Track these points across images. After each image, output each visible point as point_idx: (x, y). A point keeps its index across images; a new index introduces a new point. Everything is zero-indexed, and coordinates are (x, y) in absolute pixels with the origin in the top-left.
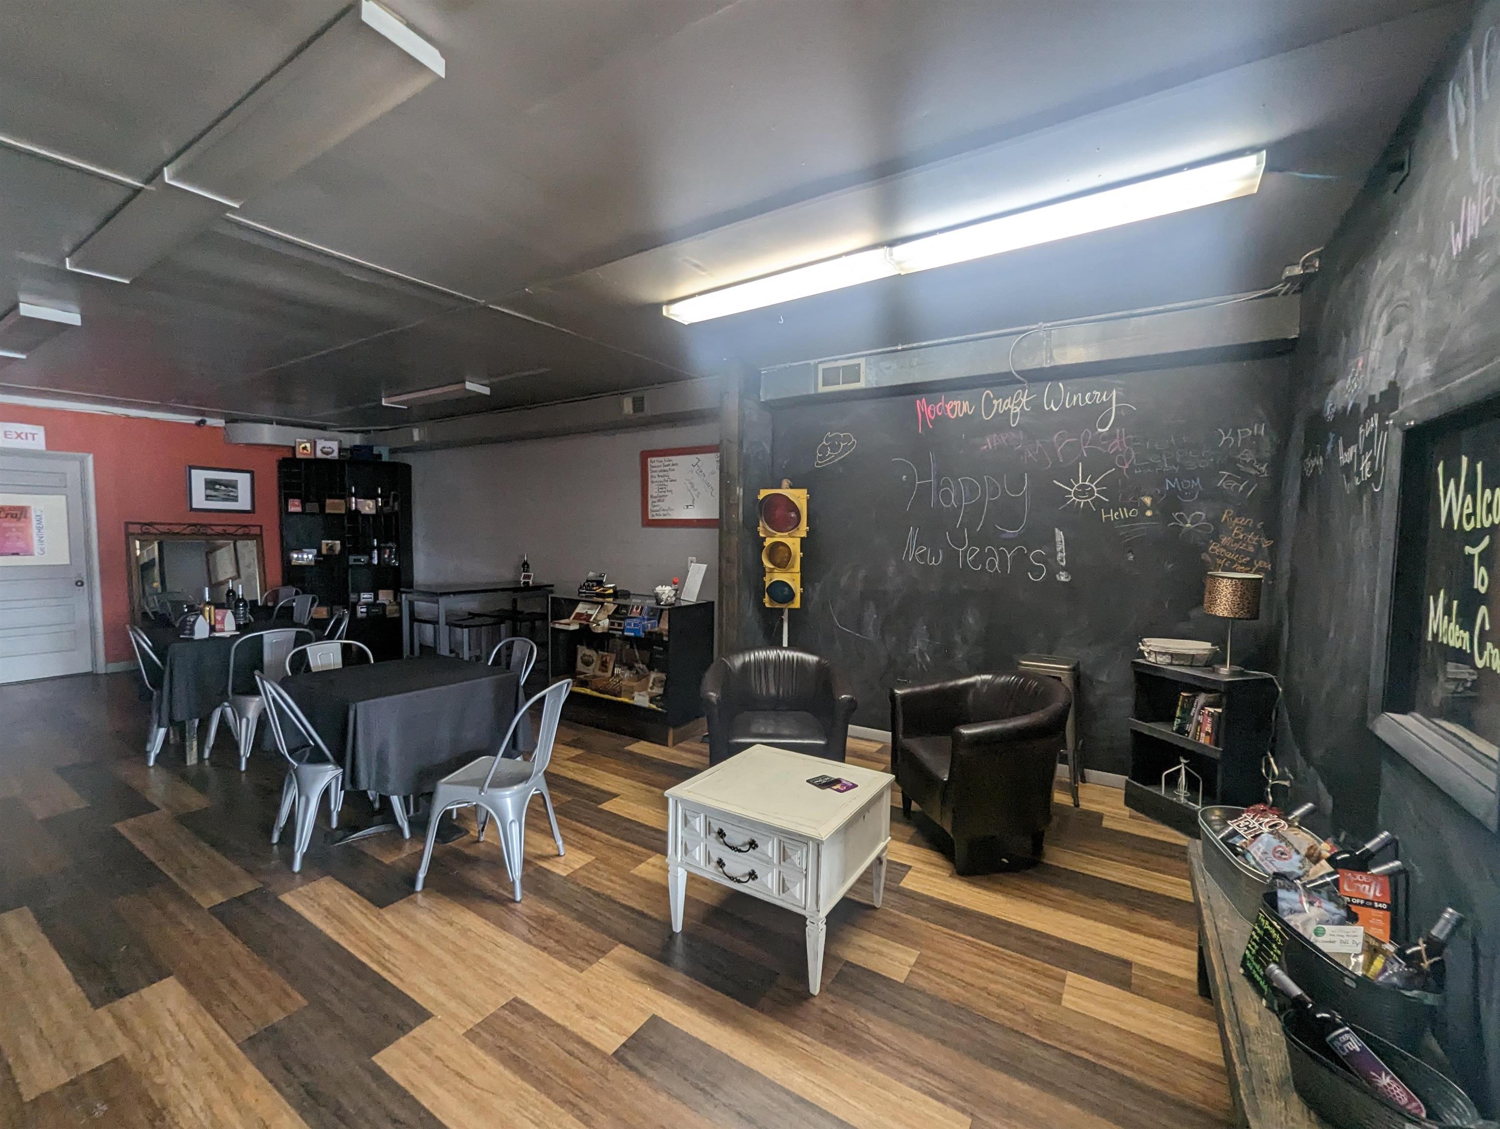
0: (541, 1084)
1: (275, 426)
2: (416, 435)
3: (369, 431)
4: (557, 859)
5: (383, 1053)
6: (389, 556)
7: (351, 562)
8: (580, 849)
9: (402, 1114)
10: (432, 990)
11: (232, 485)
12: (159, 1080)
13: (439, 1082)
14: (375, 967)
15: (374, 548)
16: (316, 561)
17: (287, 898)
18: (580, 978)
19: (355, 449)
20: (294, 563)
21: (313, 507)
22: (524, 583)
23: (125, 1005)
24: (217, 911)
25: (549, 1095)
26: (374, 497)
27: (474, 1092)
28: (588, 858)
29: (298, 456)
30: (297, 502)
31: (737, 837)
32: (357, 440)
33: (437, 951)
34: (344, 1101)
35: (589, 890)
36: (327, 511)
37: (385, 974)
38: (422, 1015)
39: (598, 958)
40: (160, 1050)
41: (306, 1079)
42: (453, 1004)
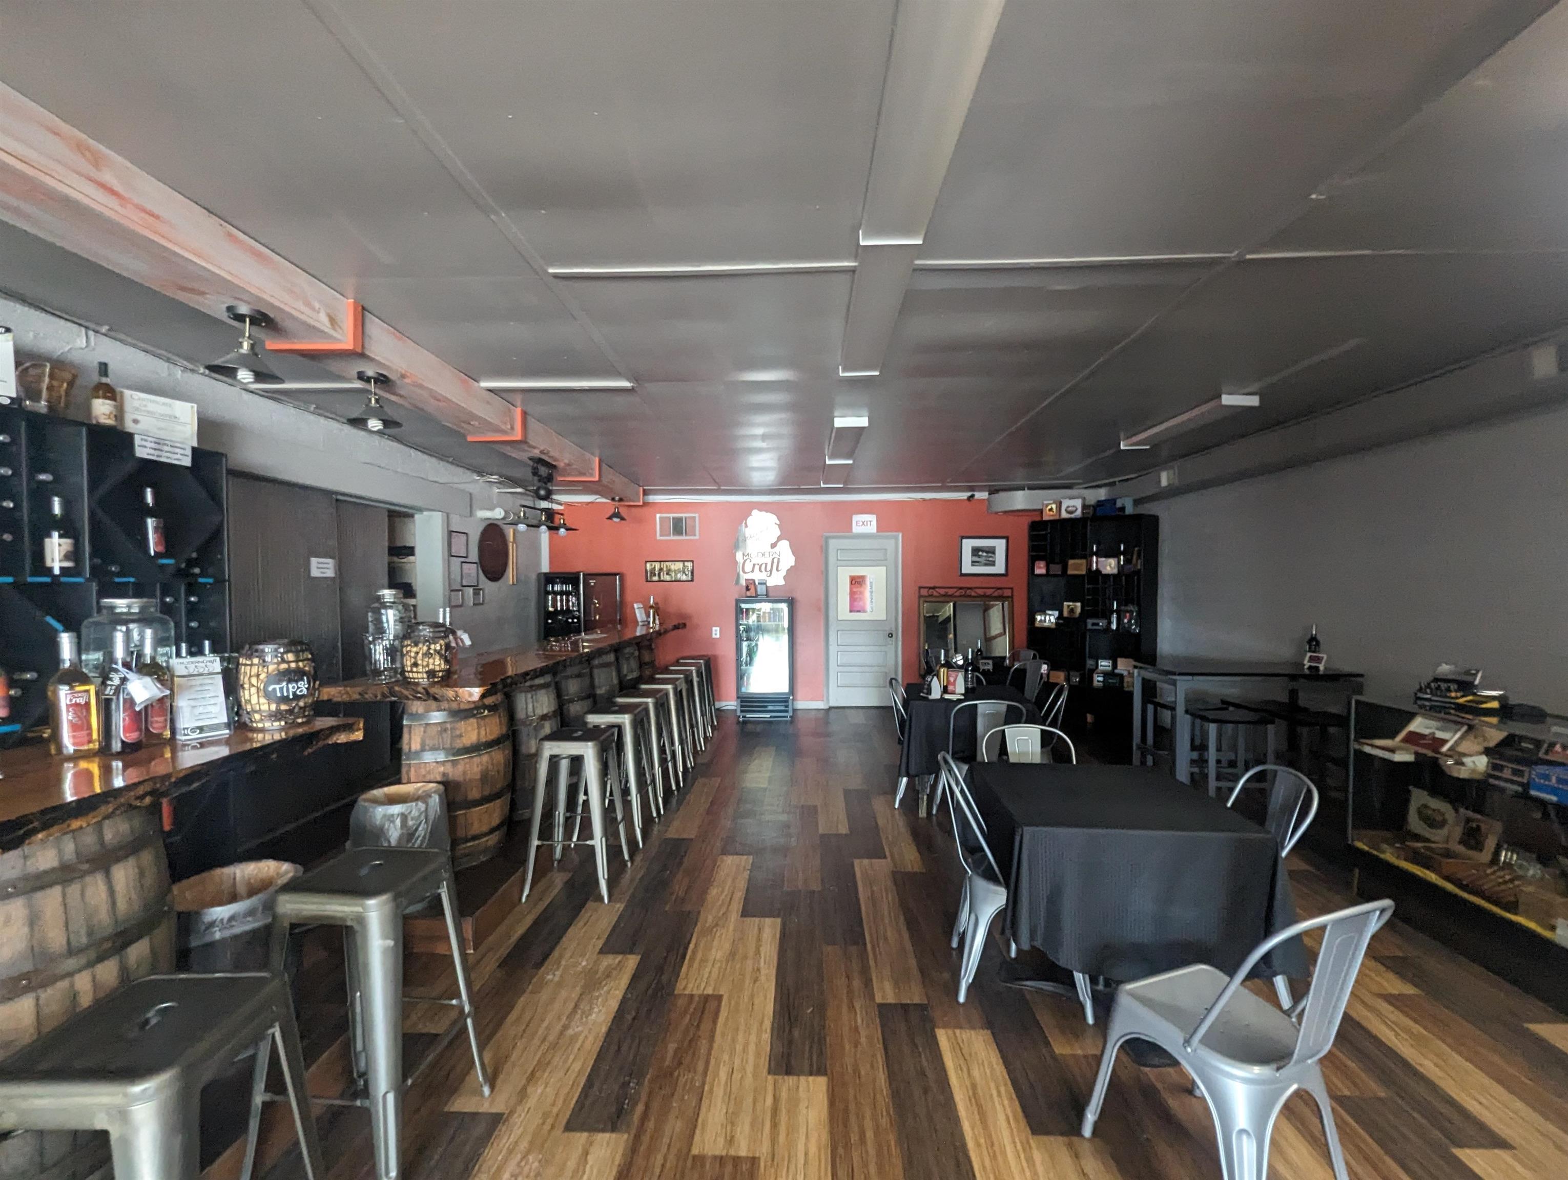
2: (1165, 479)
3: (1115, 482)
6: (1130, 621)
7: (1089, 626)
11: (991, 551)
15: (1112, 612)
16: (1057, 624)
19: (1100, 504)
20: (1037, 624)
21: (1056, 569)
22: (1310, 668)
23: (786, 1087)
24: (884, 1009)
26: (1115, 554)
29: (1045, 518)
30: (1042, 564)
32: (1102, 494)
36: (1070, 572)
40: (782, 1179)
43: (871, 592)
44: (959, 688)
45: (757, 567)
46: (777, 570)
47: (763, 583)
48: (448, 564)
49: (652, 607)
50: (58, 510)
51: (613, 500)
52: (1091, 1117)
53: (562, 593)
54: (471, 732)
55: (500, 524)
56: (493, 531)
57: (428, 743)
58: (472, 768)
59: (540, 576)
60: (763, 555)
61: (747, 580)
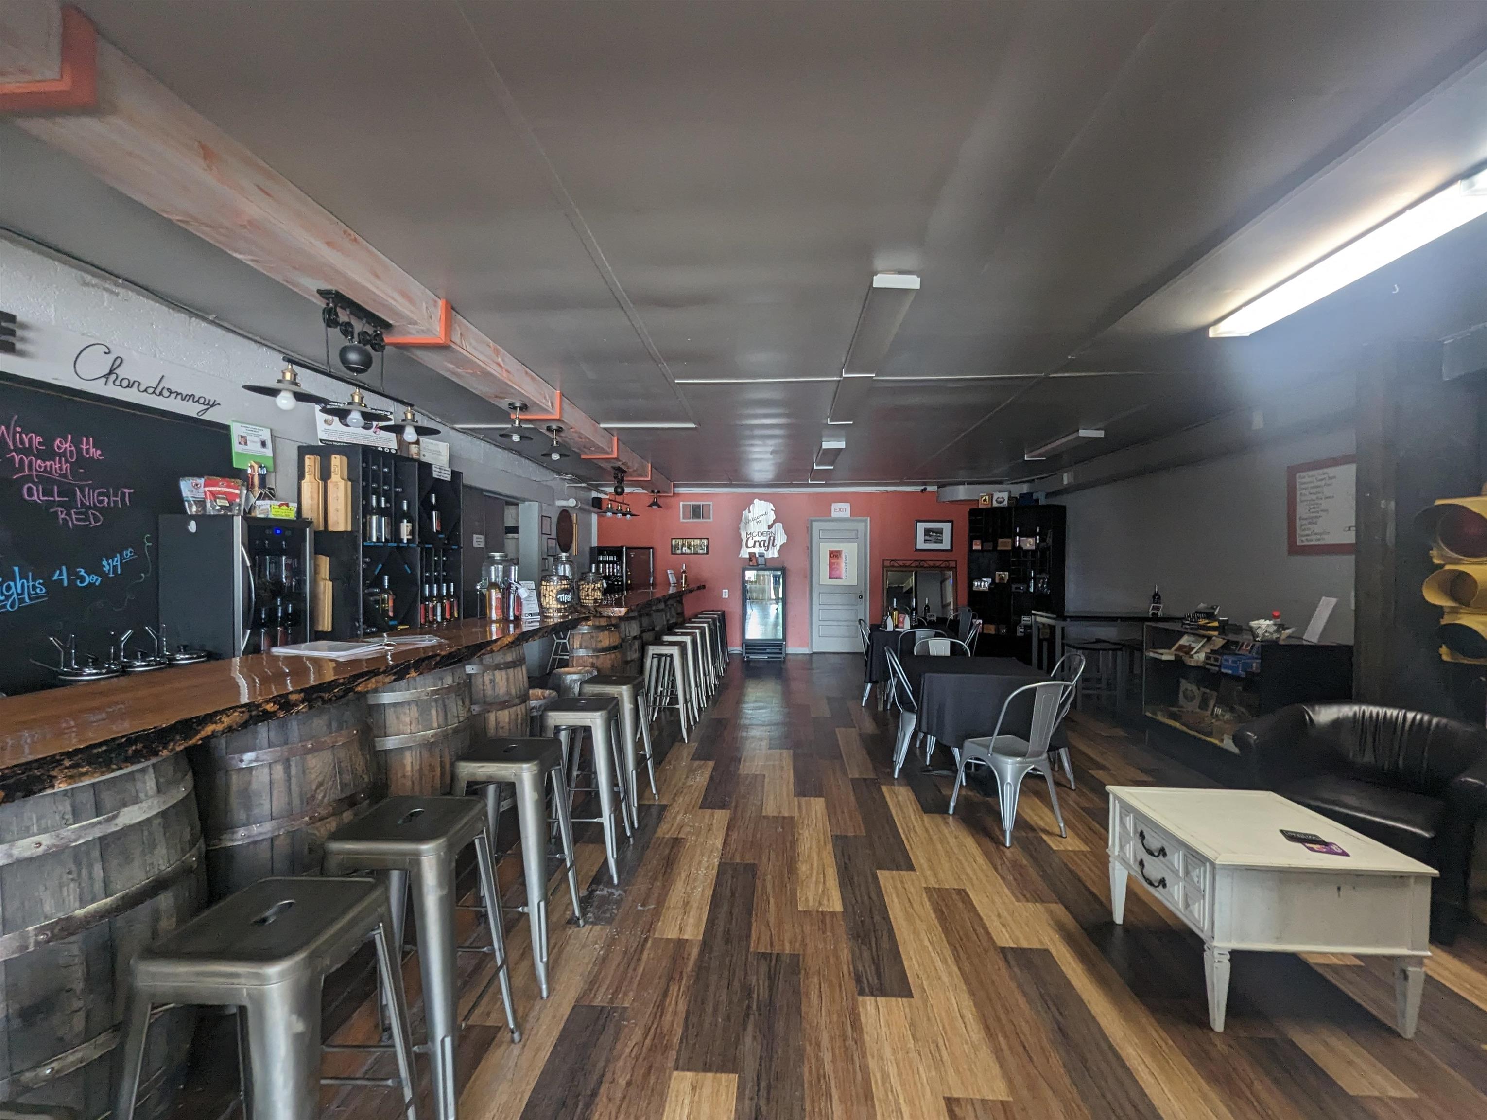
0: (945, 930)
1: (966, 486)
2: (1066, 479)
3: (1033, 480)
4: (1060, 839)
5: (883, 872)
6: (1042, 586)
7: (1013, 590)
8: (1082, 839)
9: (874, 897)
10: (923, 861)
11: (940, 532)
12: (801, 832)
13: (898, 896)
14: (903, 836)
15: (1031, 578)
16: (990, 588)
17: (884, 789)
18: (1013, 904)
19: (1022, 496)
20: (975, 589)
21: (989, 546)
22: (1153, 614)
23: (803, 800)
24: (852, 780)
25: (946, 937)
26: (1033, 535)
27: (911, 910)
28: (1084, 848)
29: (981, 506)
30: (978, 542)
31: (1155, 843)
32: (1025, 488)
33: (939, 846)
34: (856, 879)
35: (1065, 865)
36: (999, 548)
37: (906, 842)
38: (911, 868)
39: (1037, 901)
40: (806, 822)
41: (847, 861)
42: (929, 873)
43: (846, 564)
44: (906, 626)
45: (757, 544)
46: (773, 545)
47: (761, 555)
48: (540, 539)
49: (684, 572)
50: (405, 508)
51: (653, 492)
52: (952, 804)
53: (609, 562)
54: (606, 639)
55: (570, 510)
56: (565, 515)
57: (584, 644)
58: (607, 661)
59: (592, 549)
60: (762, 534)
61: (750, 553)
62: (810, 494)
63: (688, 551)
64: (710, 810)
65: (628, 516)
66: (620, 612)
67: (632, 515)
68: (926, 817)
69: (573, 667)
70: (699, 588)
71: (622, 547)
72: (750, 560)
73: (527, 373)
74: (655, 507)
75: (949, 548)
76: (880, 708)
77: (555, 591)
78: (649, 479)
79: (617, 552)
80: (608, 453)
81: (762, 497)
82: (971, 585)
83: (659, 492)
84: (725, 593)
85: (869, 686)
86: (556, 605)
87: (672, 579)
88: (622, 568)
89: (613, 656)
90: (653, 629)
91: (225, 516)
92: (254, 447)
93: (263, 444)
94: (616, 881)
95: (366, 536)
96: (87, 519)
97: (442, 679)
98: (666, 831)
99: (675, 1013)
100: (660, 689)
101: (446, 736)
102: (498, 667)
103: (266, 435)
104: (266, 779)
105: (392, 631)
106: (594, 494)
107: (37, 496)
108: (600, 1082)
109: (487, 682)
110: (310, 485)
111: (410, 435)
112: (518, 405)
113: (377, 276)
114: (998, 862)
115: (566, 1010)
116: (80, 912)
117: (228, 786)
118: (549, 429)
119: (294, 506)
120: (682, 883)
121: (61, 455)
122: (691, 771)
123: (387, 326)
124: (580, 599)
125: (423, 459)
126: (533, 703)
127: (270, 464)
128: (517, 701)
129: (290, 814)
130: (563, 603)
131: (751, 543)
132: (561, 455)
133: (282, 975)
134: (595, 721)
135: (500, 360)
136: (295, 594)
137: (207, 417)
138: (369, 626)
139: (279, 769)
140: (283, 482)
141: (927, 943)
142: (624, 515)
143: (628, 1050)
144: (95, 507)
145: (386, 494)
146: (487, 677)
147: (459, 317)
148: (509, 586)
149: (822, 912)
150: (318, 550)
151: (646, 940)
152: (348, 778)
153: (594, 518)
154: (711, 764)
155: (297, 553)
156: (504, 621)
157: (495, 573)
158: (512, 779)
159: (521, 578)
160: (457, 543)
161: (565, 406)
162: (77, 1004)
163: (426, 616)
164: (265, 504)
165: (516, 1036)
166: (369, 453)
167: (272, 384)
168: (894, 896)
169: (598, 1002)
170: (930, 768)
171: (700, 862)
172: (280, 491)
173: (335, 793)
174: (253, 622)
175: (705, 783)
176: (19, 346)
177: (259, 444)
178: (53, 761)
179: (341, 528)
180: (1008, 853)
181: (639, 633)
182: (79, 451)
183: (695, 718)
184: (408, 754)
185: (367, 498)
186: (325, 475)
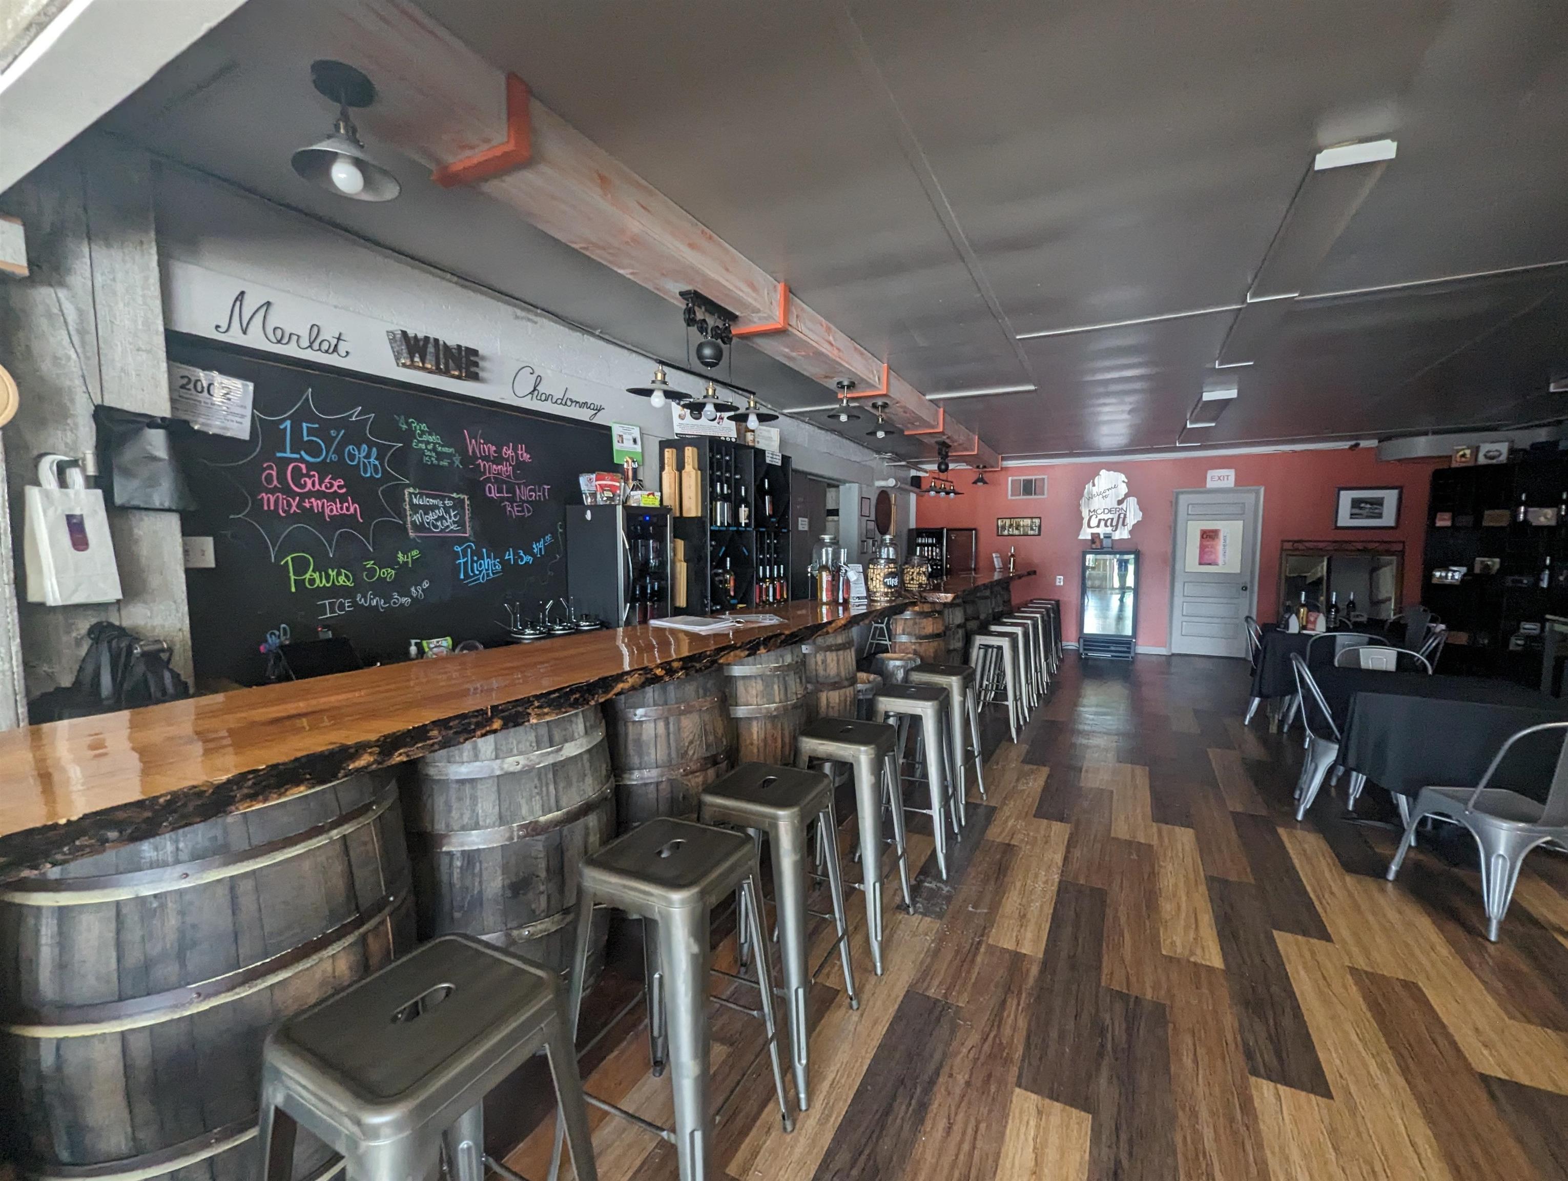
0: (1384, 1028)
1: (1431, 436)
5: (1283, 934)
7: (1508, 584)
10: (1345, 932)
11: (1379, 502)
13: (1306, 968)
14: (1312, 895)
15: (1545, 567)
16: (1462, 581)
17: (1281, 831)
18: (1503, 1020)
20: (1434, 581)
21: (1466, 520)
23: (1165, 828)
24: (1235, 815)
25: (1384, 1036)
26: (1554, 504)
27: (1326, 990)
29: (1454, 465)
30: (1446, 516)
32: (1542, 435)
34: (1241, 934)
36: (1485, 524)
37: (1316, 903)
38: (1326, 937)
39: (1545, 1026)
40: (1169, 854)
41: (1228, 910)
42: (1355, 950)
43: (1224, 546)
44: (1320, 627)
45: (1102, 523)
46: (1123, 525)
47: (1108, 536)
48: (860, 520)
49: (1012, 555)
50: (743, 494)
51: (978, 467)
52: (1394, 868)
53: (928, 545)
54: (929, 626)
55: (888, 490)
56: (884, 495)
57: (907, 630)
58: (929, 648)
59: (910, 531)
60: (1110, 511)
61: (1092, 534)
62: (1175, 461)
63: (1016, 532)
64: (1045, 821)
65: (952, 495)
66: (946, 598)
67: (956, 493)
68: (1349, 879)
69: (895, 652)
70: (1029, 574)
71: (942, 529)
72: (1093, 541)
73: (856, 349)
74: (980, 484)
75: (1392, 523)
76: (1273, 729)
77: (882, 574)
78: (975, 452)
79: (936, 534)
80: (933, 427)
81: (1110, 467)
82: (1428, 576)
83: (985, 467)
84: (1060, 581)
85: (1257, 701)
86: (883, 589)
87: (997, 563)
88: (941, 550)
89: (936, 644)
90: (978, 618)
91: (610, 505)
92: (628, 444)
93: (635, 441)
94: (944, 876)
95: (713, 521)
96: (523, 511)
97: (782, 656)
98: (996, 833)
99: (1014, 1028)
100: (985, 683)
101: (785, 709)
102: (829, 649)
103: (636, 433)
104: (652, 733)
105: (733, 610)
106: (913, 473)
107: (494, 495)
108: (937, 1073)
109: (820, 663)
110: (669, 475)
111: (753, 422)
112: (846, 383)
113: (727, 270)
114: (1474, 959)
115: (900, 992)
116: (542, 819)
117: (626, 734)
118: (875, 406)
119: (658, 494)
120: (1016, 893)
121: (507, 460)
122: (1021, 776)
123: (733, 318)
124: (904, 583)
125: (758, 446)
126: (860, 686)
127: (640, 459)
128: (846, 683)
129: (669, 765)
130: (890, 587)
131: (1094, 522)
132: (886, 433)
133: (683, 902)
134: (926, 710)
135: (831, 338)
136: (660, 573)
137: (596, 421)
138: (715, 604)
139: (661, 725)
140: (648, 474)
141: (1354, 1037)
142: (948, 493)
143: (965, 1050)
144: (528, 502)
145: (728, 481)
146: (819, 657)
147: (796, 299)
148: (839, 569)
149: (1195, 964)
150: (676, 536)
151: (979, 943)
152: (711, 738)
153: (913, 497)
154: (1045, 771)
155: (660, 538)
156: (834, 603)
157: (826, 555)
158: (851, 760)
159: (849, 561)
160: (787, 527)
161: (892, 381)
162: (542, 888)
163: (760, 596)
164: (636, 494)
165: (854, 1003)
166: (715, 444)
167: (648, 385)
168: (1300, 968)
169: (931, 993)
170: (1355, 815)
171: (1036, 876)
172: (646, 483)
173: (702, 752)
174: (631, 598)
175: (1040, 790)
176: (481, 374)
177: (632, 442)
178: (527, 702)
179: (693, 514)
180: (1491, 949)
181: (963, 621)
182: (517, 454)
183: (1025, 718)
184: (755, 723)
185: (713, 486)
186: (680, 467)
